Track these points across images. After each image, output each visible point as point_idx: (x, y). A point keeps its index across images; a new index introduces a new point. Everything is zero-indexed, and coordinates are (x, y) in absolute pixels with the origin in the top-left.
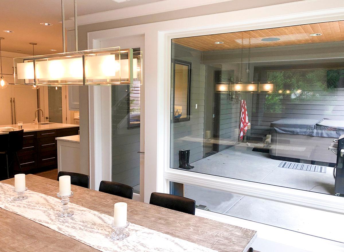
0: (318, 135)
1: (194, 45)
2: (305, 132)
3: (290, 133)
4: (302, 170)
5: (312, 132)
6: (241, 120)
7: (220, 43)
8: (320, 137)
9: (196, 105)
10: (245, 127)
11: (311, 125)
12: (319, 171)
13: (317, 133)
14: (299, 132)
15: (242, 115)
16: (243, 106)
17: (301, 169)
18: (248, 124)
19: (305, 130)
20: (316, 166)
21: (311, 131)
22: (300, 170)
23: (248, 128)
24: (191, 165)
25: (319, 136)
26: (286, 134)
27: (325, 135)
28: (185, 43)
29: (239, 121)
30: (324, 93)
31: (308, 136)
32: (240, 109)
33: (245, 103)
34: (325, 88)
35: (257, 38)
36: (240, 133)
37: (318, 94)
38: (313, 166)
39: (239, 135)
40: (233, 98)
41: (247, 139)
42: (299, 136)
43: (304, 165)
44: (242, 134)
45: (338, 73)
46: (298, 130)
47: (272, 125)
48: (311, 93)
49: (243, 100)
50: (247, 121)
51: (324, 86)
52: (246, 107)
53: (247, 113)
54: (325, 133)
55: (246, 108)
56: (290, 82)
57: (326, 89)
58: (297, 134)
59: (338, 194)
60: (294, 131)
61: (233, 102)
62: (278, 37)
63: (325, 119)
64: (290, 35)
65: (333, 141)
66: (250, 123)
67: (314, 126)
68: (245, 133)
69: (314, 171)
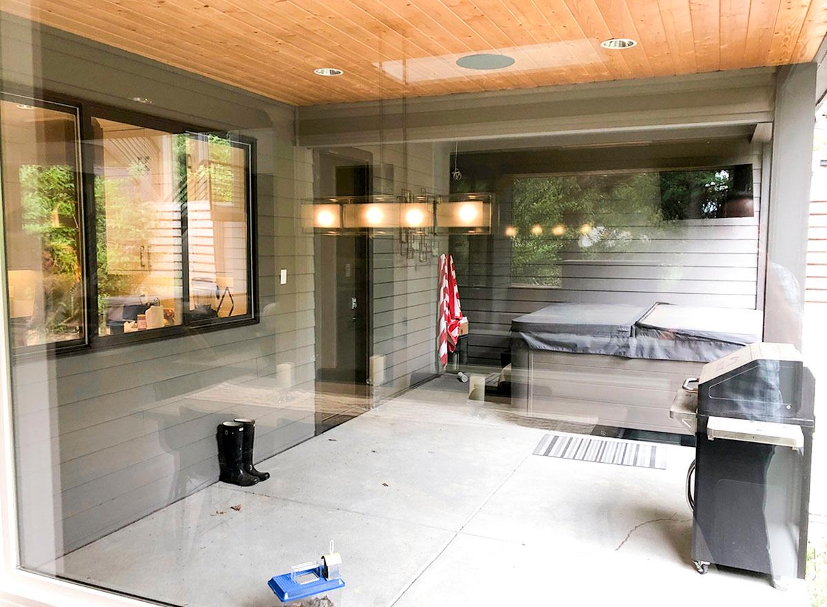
0: (642, 355)
1: (253, 80)
2: (606, 346)
3: (565, 350)
4: (600, 462)
5: (624, 347)
6: (442, 311)
7: (332, 72)
8: (647, 359)
9: (284, 273)
10: (452, 328)
11: (621, 327)
12: (648, 466)
13: (640, 349)
14: (589, 346)
15: (444, 297)
16: (447, 272)
17: (598, 460)
18: (461, 322)
19: (606, 340)
20: (638, 445)
21: (622, 341)
22: (595, 461)
23: (462, 331)
24: (260, 468)
25: (644, 357)
26: (551, 351)
27: (660, 355)
28: (215, 71)
29: (437, 314)
30: (659, 233)
31: (615, 358)
32: (438, 280)
33: (452, 262)
34: (660, 221)
35: (443, 56)
36: (440, 347)
37: (645, 237)
38: (632, 444)
39: (438, 352)
40: (413, 250)
41: (460, 362)
42: (591, 356)
43: (606, 442)
44: (444, 349)
45: (688, 186)
46: (587, 340)
47: (516, 327)
48: (626, 234)
49: (444, 255)
50: (457, 312)
51: (658, 218)
52: (453, 273)
53: (456, 290)
54: (660, 346)
55: (454, 277)
56: (578, 206)
57: (661, 224)
58: (585, 352)
59: (702, 563)
60: (576, 345)
61: (411, 262)
62: (507, 52)
63: (660, 304)
64: (540, 45)
65: (683, 388)
66: (466, 318)
67: (630, 330)
68: (452, 347)
69: (635, 465)
